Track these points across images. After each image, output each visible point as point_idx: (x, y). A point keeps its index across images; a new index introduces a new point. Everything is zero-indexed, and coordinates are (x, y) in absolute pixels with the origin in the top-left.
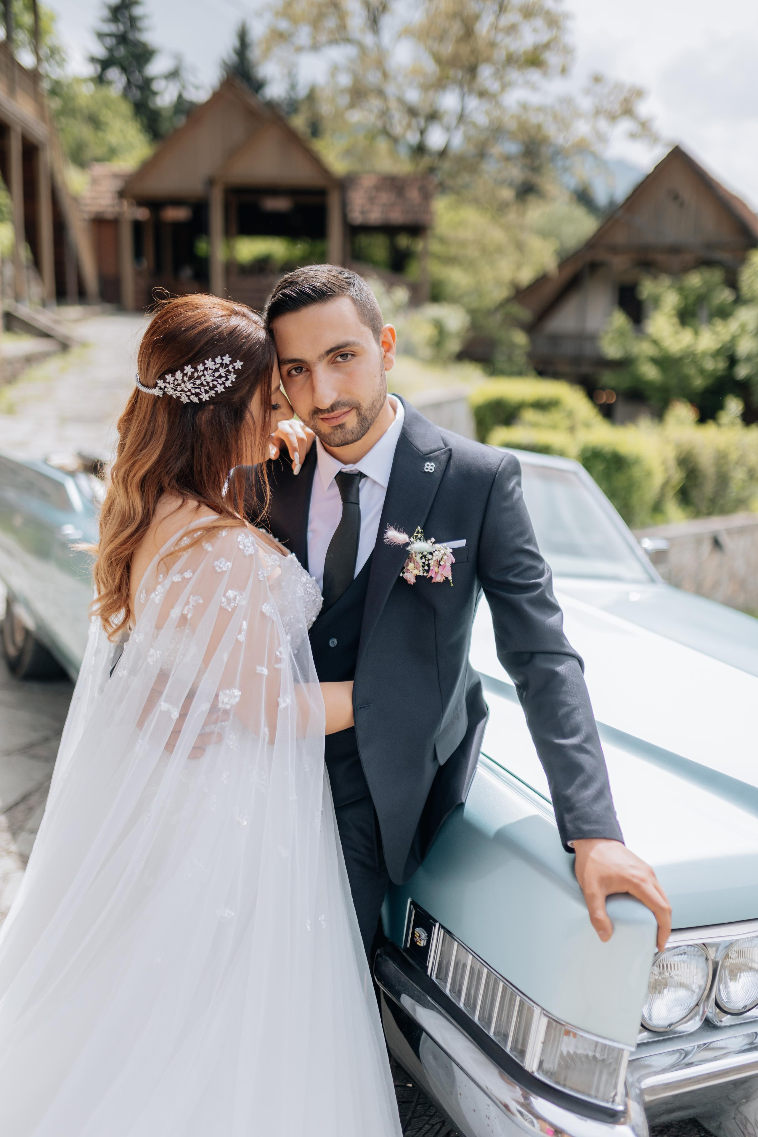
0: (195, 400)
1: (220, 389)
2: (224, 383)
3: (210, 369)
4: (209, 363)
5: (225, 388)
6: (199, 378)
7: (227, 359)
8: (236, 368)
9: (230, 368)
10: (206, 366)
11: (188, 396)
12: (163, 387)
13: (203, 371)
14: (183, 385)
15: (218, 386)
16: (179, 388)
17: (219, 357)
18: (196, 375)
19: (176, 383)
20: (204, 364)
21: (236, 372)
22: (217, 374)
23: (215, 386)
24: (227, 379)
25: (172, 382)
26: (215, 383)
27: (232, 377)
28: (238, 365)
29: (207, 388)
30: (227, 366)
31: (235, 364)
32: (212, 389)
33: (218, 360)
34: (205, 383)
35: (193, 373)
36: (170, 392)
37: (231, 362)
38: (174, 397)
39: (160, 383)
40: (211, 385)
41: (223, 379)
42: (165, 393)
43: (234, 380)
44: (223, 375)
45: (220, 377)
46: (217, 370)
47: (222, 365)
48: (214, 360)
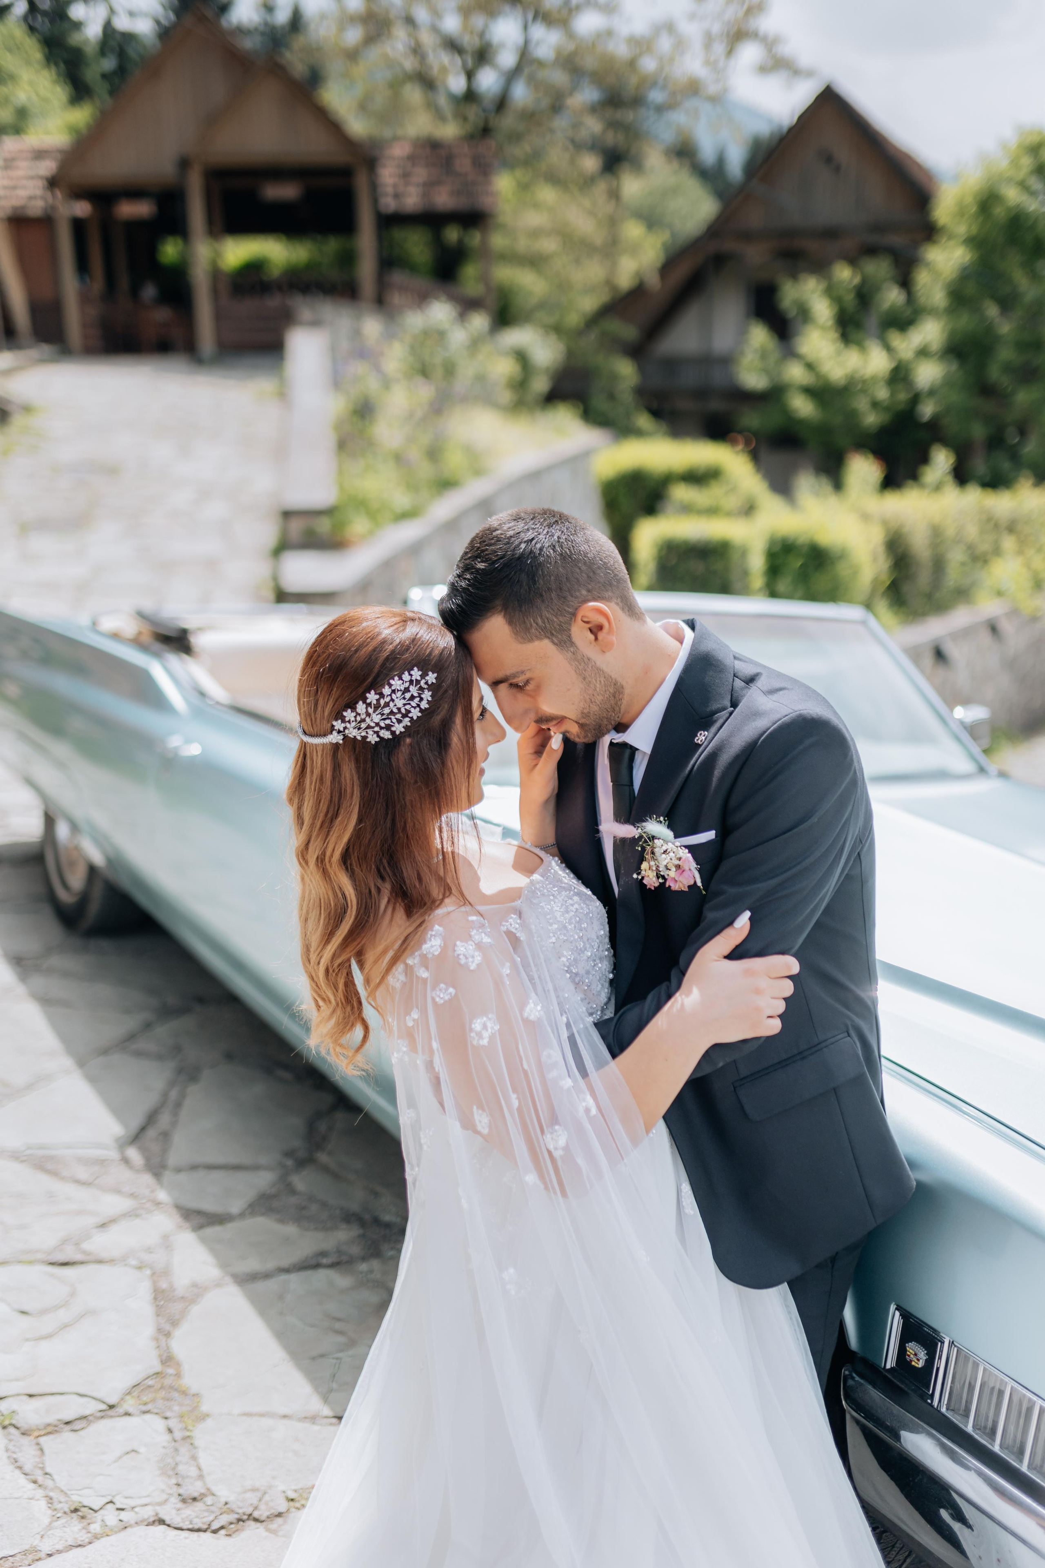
0: (386, 735)
1: (415, 714)
2: (418, 706)
3: (398, 690)
4: (396, 683)
5: (421, 711)
6: (387, 705)
7: (416, 673)
8: (430, 683)
9: (422, 683)
10: (393, 688)
11: (377, 733)
12: (342, 729)
13: (390, 695)
14: (368, 719)
15: (412, 710)
16: (363, 725)
17: (406, 673)
18: (382, 702)
19: (358, 719)
20: (390, 685)
21: (431, 687)
22: (408, 695)
23: (409, 712)
24: (421, 699)
25: (353, 719)
26: (408, 707)
27: (427, 695)
28: (432, 677)
29: (399, 716)
30: (418, 682)
31: (427, 678)
32: (405, 716)
33: (406, 677)
34: (395, 710)
35: (378, 700)
36: (353, 733)
37: (423, 677)
38: (359, 738)
39: (338, 725)
40: (403, 711)
41: (417, 699)
42: (345, 738)
43: (430, 699)
44: (416, 694)
45: (412, 698)
46: (407, 690)
47: (411, 682)
48: (401, 678)
